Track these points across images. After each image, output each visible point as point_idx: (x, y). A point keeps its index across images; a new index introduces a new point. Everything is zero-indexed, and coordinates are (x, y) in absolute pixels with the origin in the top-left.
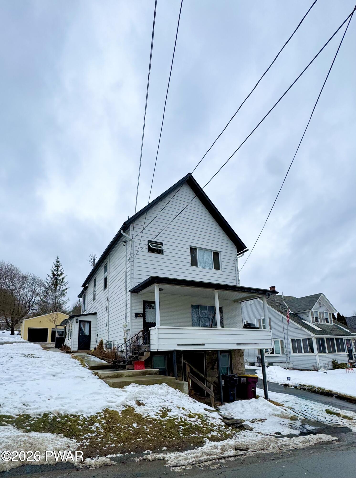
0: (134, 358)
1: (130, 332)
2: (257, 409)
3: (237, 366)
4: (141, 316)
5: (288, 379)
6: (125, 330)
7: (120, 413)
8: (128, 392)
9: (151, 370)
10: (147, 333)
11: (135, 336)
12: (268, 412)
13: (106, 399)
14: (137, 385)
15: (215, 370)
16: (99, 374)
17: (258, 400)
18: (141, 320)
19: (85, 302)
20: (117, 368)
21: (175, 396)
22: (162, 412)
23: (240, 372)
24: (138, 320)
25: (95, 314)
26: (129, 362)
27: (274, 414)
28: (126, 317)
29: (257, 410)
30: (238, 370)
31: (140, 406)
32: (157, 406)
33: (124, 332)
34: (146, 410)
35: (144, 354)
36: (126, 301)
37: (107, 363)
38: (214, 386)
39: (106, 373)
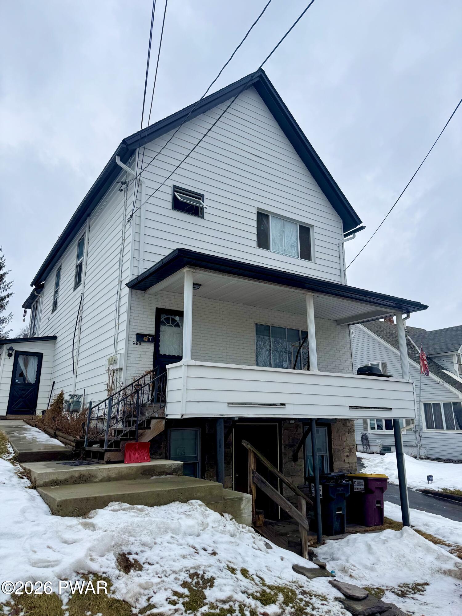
0: (126, 435)
1: (123, 374)
2: (404, 557)
3: (342, 454)
4: (151, 340)
5: (428, 480)
6: (111, 369)
7: (65, 600)
8: (100, 528)
9: (165, 465)
10: (160, 378)
11: (132, 384)
12: (428, 565)
13: (31, 553)
14: (127, 505)
15: (298, 463)
16: (32, 474)
17: (402, 535)
18: (149, 348)
19: (37, 317)
20: (84, 459)
21: (220, 535)
22: (190, 590)
23: (347, 466)
24: (143, 350)
25: (54, 338)
26: (112, 444)
27: (440, 569)
28: (116, 343)
29: (404, 560)
30: (344, 461)
31: (129, 571)
32: (176, 569)
33: (109, 375)
34: (145, 585)
35: (151, 426)
36: (119, 307)
37: (62, 445)
38: (307, 503)
39: (50, 473)
